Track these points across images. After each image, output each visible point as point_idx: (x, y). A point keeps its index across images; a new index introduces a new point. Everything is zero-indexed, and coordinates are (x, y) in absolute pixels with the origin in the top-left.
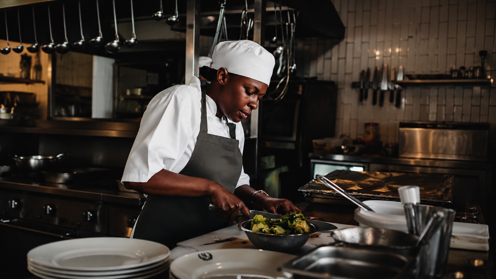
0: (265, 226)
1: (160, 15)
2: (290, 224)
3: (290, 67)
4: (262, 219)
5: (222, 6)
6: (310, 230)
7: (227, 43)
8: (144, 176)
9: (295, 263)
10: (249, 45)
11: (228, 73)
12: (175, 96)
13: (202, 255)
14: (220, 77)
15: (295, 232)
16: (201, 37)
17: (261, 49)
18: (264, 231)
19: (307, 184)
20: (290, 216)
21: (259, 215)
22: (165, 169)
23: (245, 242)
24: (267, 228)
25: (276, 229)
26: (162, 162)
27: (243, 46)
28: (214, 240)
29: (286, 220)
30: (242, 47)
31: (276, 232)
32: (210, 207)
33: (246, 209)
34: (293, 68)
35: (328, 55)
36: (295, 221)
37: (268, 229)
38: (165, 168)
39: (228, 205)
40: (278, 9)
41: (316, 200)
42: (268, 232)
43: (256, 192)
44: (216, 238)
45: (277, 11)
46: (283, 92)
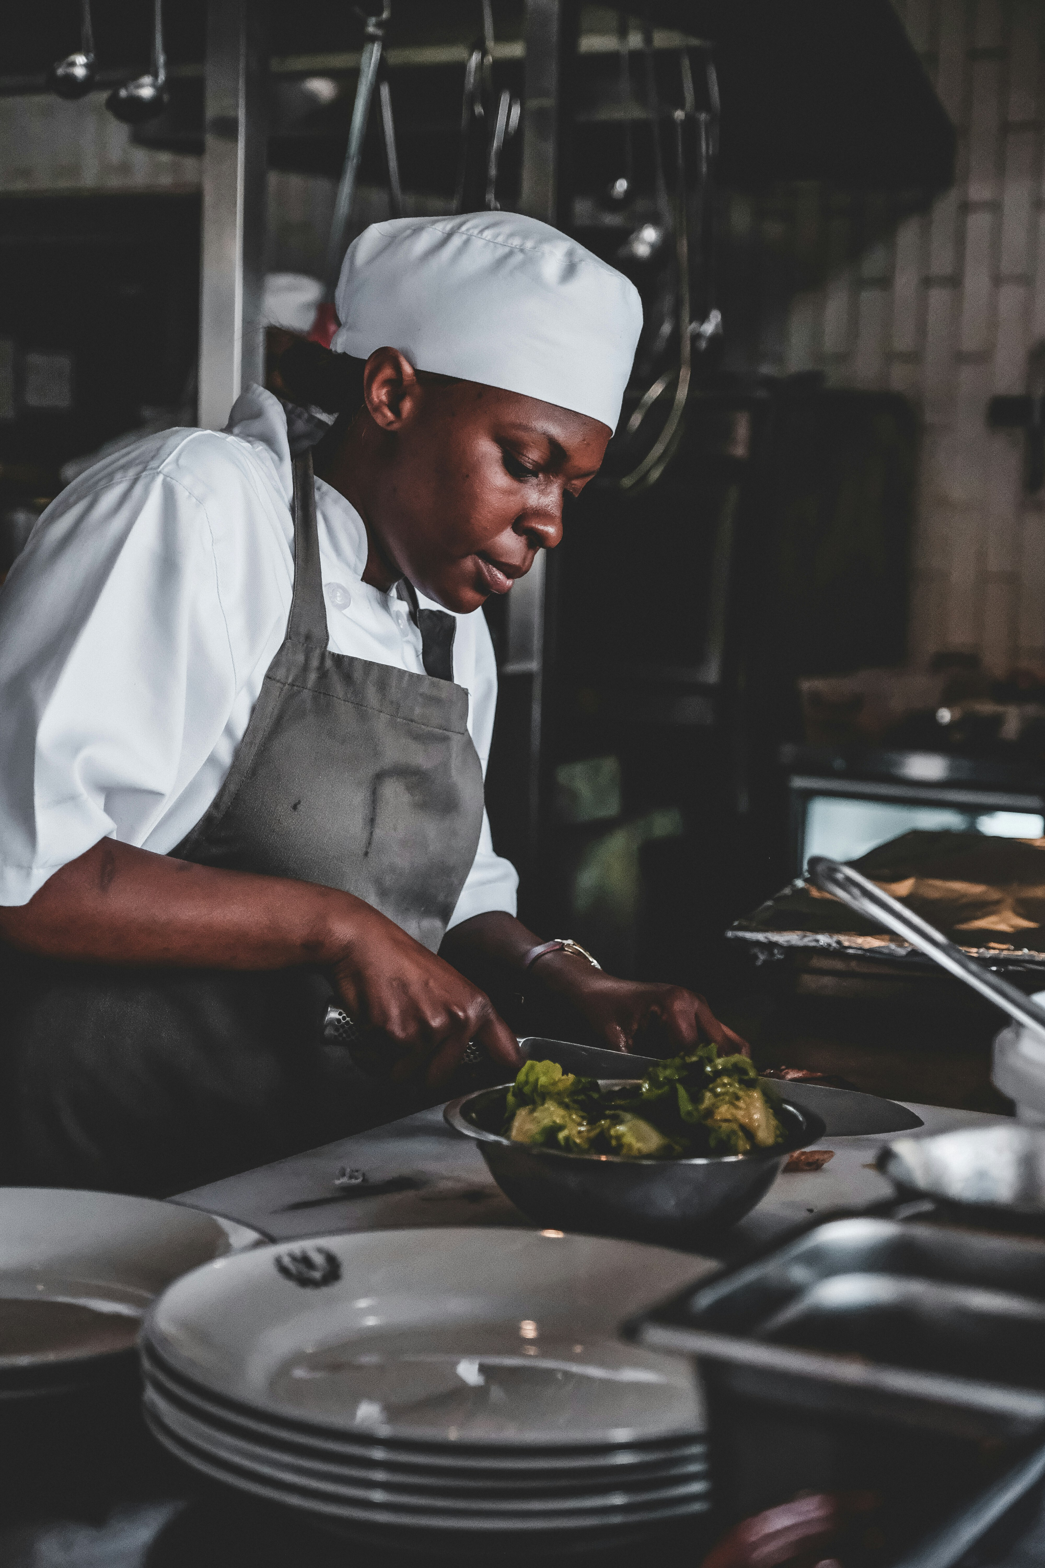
0: (570, 1116)
1: (80, 72)
2: (690, 1108)
3: (694, 325)
4: (555, 1083)
5: (371, 29)
6: (781, 1135)
7: (407, 228)
8: (11, 875)
9: (705, 1300)
10: (512, 235)
11: (417, 372)
12: (164, 481)
13: (294, 1258)
14: (380, 394)
15: (712, 1143)
16: (273, 179)
17: (570, 254)
18: (567, 1139)
19: (769, 903)
20: (685, 1066)
21: (540, 1060)
22: (114, 837)
23: (474, 1195)
24: (580, 1124)
25: (621, 1128)
26: (100, 801)
27: (482, 242)
28: (337, 1182)
29: (666, 1088)
30: (478, 243)
31: (620, 1146)
32: (331, 1022)
33: (502, 1033)
34: (709, 328)
35: (873, 264)
36: (713, 1091)
37: (583, 1129)
38: (111, 832)
39: (413, 1012)
40: (635, 40)
41: (810, 982)
42: (586, 1146)
43: (539, 949)
44: (343, 1175)
45: (635, 55)
46: (658, 449)
